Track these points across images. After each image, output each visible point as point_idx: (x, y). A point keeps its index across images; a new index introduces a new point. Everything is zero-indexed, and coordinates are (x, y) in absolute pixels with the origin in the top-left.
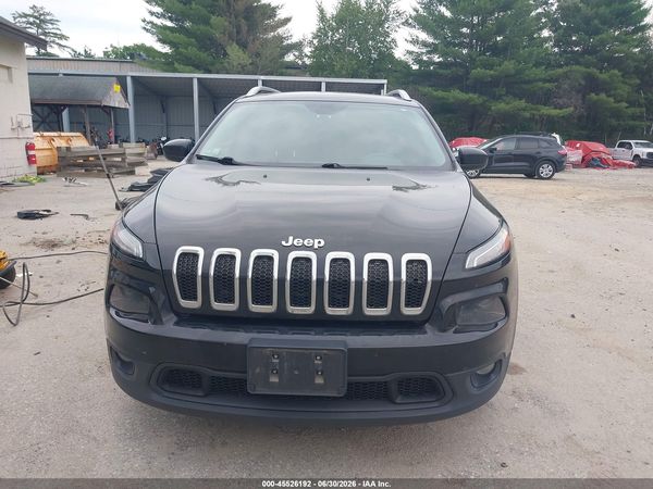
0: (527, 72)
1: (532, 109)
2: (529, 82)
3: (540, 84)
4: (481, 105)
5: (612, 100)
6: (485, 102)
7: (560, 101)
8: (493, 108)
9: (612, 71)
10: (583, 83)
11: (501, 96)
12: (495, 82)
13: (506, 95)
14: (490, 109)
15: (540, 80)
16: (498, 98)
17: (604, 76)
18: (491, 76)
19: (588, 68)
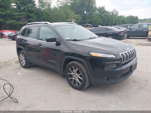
0: (13, 13)
1: (17, 22)
2: (14, 16)
3: (18, 16)
4: (3, 21)
5: (34, 20)
6: (4, 21)
7: (23, 20)
8: (7, 22)
9: (32, 14)
10: (26, 16)
11: (8, 19)
12: (5, 16)
13: (9, 19)
14: (6, 23)
15: (17, 15)
16: (7, 20)
17: (31, 15)
18: (4, 14)
19: (27, 13)
